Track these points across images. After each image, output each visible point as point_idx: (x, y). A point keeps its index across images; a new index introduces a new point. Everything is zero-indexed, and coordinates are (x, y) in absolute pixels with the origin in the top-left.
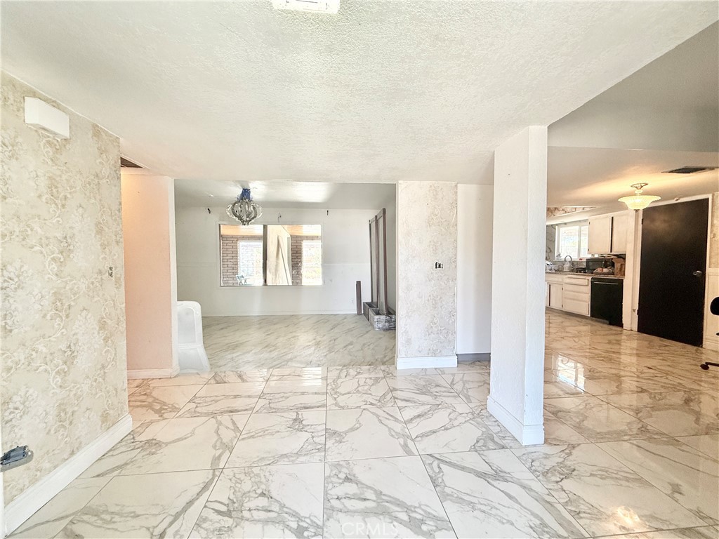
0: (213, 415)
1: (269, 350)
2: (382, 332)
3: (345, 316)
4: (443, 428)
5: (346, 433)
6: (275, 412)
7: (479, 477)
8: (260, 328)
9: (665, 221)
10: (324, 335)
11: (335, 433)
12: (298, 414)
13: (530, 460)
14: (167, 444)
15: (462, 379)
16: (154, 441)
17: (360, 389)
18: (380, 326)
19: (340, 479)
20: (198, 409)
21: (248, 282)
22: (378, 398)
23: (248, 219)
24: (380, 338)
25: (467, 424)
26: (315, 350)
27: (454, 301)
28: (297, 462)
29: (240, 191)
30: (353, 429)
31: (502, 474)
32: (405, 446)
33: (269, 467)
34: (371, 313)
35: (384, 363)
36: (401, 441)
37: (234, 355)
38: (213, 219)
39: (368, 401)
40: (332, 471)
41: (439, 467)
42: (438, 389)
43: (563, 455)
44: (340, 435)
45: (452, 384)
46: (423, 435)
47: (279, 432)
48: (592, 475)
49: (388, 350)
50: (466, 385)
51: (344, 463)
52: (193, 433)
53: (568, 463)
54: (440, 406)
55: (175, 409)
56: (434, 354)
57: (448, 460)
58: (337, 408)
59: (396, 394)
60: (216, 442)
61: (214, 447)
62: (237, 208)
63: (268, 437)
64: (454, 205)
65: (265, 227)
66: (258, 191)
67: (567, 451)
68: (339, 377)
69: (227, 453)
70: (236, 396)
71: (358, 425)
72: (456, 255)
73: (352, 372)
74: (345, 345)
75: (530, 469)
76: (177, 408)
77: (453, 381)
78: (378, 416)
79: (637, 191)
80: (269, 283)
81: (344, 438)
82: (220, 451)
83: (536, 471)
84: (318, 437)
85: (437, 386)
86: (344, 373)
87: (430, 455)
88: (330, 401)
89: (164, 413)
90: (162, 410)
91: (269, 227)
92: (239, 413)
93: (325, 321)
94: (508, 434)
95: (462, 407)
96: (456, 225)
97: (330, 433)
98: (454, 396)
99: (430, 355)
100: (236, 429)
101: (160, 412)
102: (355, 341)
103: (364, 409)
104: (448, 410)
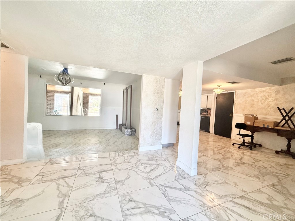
0: (54, 180)
1: (76, 146)
2: (129, 136)
3: (111, 130)
4: (163, 174)
5: (124, 180)
6: (88, 175)
7: (180, 190)
8: (70, 136)
9: (222, 98)
10: (103, 138)
11: (119, 181)
12: (100, 175)
13: (195, 181)
14: (28, 200)
15: (165, 154)
16: (18, 200)
17: (125, 161)
18: (128, 134)
19: (126, 201)
20: (44, 179)
21: (60, 114)
22: (134, 164)
23: (66, 83)
24: (129, 139)
25: (171, 171)
26: (100, 145)
27: (162, 123)
28: (105, 197)
29: (62, 69)
30: (127, 179)
31: (187, 188)
32: (150, 183)
33: (91, 202)
34: (123, 128)
35: (132, 149)
36: (148, 181)
37: (57, 150)
38: (43, 81)
39: (131, 165)
40: (122, 198)
41: (165, 189)
42: (157, 158)
43: (204, 178)
44: (122, 182)
46: (156, 177)
47: (92, 184)
48: (214, 184)
49: (133, 144)
50: (167, 156)
51: (126, 194)
52: (43, 192)
53: (206, 181)
54: (159, 165)
55: (28, 180)
56: (153, 144)
57: (167, 186)
58: (117, 170)
59: (141, 162)
60: (59, 194)
61: (58, 197)
62: (61, 77)
63: (87, 188)
64: (163, 86)
65: (72, 88)
66: (72, 70)
67: (205, 176)
68: (115, 157)
69: (67, 199)
70: (65, 170)
71: (129, 177)
72: (163, 106)
73: (121, 154)
74: (113, 142)
75: (195, 184)
76: (29, 180)
77: (162, 155)
78: (136, 172)
79: (218, 88)
80: (73, 114)
81: (124, 183)
82: (63, 198)
83: (197, 185)
84: (112, 184)
85: (156, 157)
86: (117, 155)
87: (161, 185)
88: (114, 167)
89: (21, 183)
90: (20, 182)
91: (75, 88)
92: (68, 178)
93: (102, 132)
94: (185, 173)
95: (168, 165)
96: (164, 94)
97: (117, 182)
98: (163, 161)
99: (152, 145)
100: (69, 186)
102: (118, 140)
103: (130, 169)
104: (162, 166)
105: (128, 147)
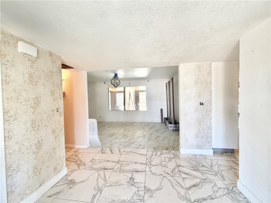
0: (98, 170)
1: (124, 138)
2: (172, 131)
3: (156, 123)
4: (210, 197)
5: (155, 191)
6: (123, 172)
8: (123, 127)
10: (147, 132)
11: (149, 190)
12: (132, 175)
14: (77, 183)
15: (217, 163)
16: (73, 181)
17: (162, 163)
18: (172, 129)
20: (93, 166)
22: (171, 170)
23: (117, 85)
24: (172, 135)
25: (225, 197)
26: (143, 139)
27: (211, 121)
29: (114, 75)
30: (158, 189)
34: (167, 123)
35: (173, 149)
37: (111, 139)
38: (106, 86)
39: (166, 171)
42: (204, 168)
44: (151, 191)
45: (211, 166)
46: (198, 201)
47: (123, 184)
49: (176, 142)
50: (220, 168)
52: (88, 179)
54: (206, 181)
55: (85, 165)
56: (199, 147)
58: (151, 174)
59: (181, 169)
60: (96, 186)
61: (95, 189)
62: (113, 81)
63: (118, 187)
64: (210, 73)
65: (124, 88)
66: (121, 74)
68: (152, 155)
69: (99, 193)
70: (108, 161)
71: (161, 187)
72: (211, 98)
73: (159, 153)
74: (155, 137)
77: (212, 164)
78: (171, 183)
80: (126, 109)
81: (153, 194)
82: (97, 192)
84: (141, 191)
85: (203, 166)
86: (154, 154)
88: (148, 169)
89: (80, 166)
90: (80, 164)
91: (126, 88)
92: (108, 170)
93: (147, 125)
95: (220, 184)
96: (211, 83)
97: (147, 190)
98: (214, 175)
100: (105, 180)
101: (78, 165)
102: (160, 136)
103: (164, 176)
104: (211, 184)
105: (170, 145)
